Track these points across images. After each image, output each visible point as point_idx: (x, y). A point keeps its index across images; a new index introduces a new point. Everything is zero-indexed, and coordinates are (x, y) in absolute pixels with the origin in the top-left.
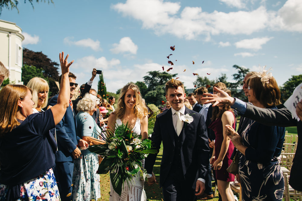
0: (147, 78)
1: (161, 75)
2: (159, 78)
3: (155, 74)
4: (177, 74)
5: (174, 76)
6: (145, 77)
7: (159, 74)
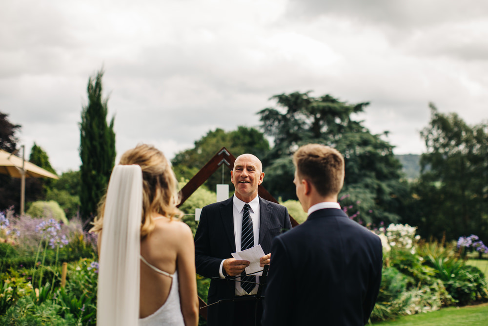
0: (269, 115)
1: (318, 106)
2: (308, 117)
3: (296, 103)
4: (367, 104)
5: (358, 108)
6: (263, 112)
7: (308, 101)
